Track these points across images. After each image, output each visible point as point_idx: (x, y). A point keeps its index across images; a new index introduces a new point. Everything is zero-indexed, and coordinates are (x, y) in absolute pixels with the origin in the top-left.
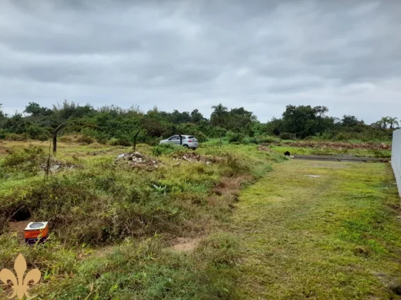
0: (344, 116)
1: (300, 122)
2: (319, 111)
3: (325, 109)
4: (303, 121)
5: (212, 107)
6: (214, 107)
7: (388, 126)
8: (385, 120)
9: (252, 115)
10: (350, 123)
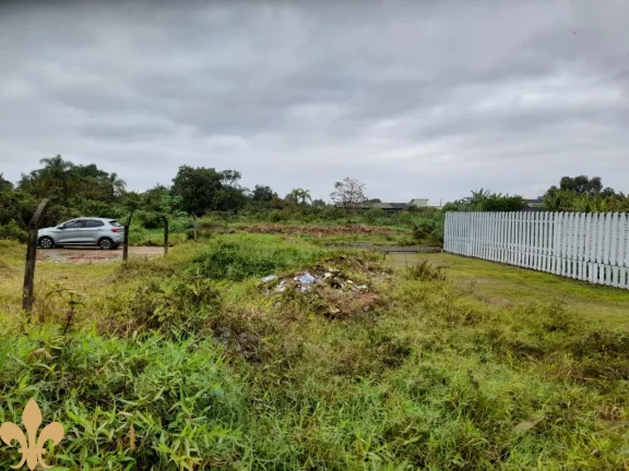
0: (256, 187)
1: (203, 193)
2: (229, 177)
3: (237, 175)
4: (208, 192)
5: (42, 161)
6: (46, 160)
7: (300, 200)
8: (296, 193)
9: (117, 179)
10: (263, 195)
